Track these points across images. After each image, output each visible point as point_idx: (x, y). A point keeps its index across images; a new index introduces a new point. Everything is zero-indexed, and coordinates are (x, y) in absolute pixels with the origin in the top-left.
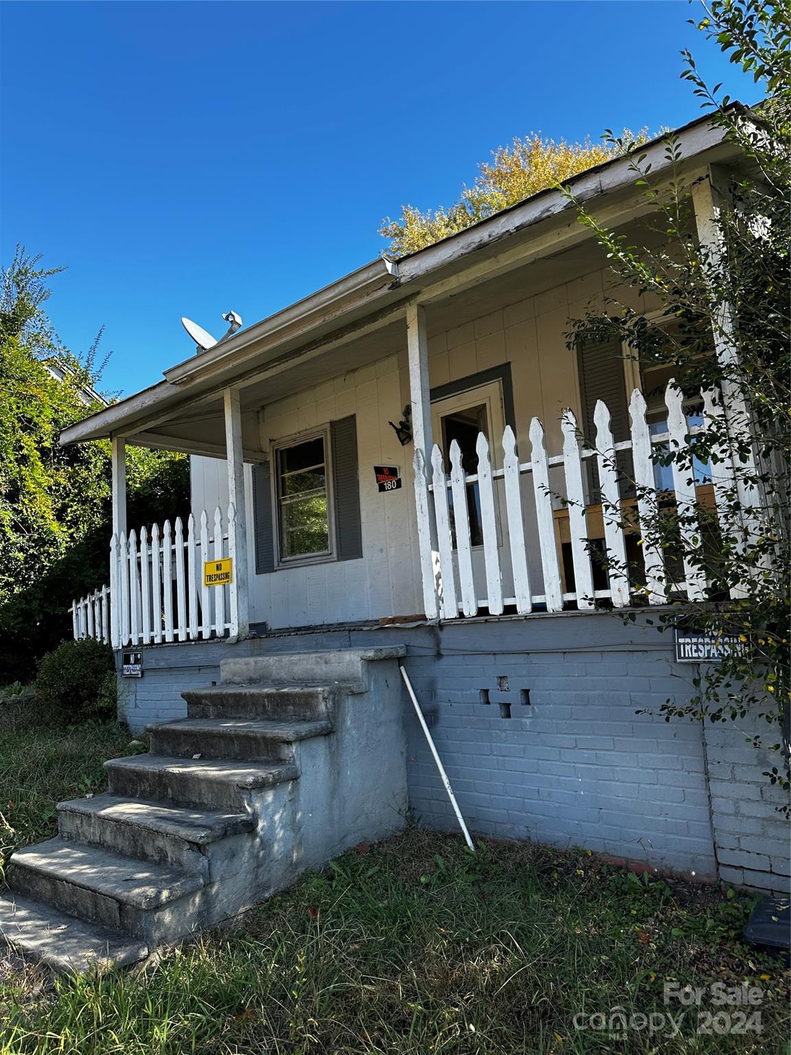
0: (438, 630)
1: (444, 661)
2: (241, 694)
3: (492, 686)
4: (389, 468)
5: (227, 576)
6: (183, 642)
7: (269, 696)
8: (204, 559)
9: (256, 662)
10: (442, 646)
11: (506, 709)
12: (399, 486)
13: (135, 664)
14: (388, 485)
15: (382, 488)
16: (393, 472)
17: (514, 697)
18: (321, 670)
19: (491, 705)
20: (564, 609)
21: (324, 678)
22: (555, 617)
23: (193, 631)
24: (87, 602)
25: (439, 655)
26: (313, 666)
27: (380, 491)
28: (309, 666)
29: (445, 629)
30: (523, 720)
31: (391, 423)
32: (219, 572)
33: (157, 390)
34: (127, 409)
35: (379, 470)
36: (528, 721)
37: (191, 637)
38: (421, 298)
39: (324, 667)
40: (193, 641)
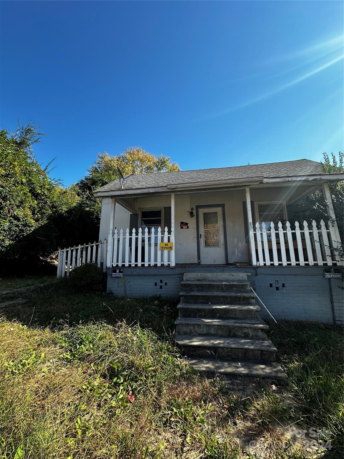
0: (256, 268)
1: (258, 277)
2: (212, 284)
3: (273, 282)
4: (185, 223)
5: (171, 248)
6: (147, 267)
7: (225, 285)
8: (159, 241)
9: (201, 275)
10: (258, 272)
11: (277, 289)
12: (188, 228)
13: (119, 273)
14: (184, 227)
15: (182, 228)
16: (187, 224)
17: (280, 286)
18: (231, 278)
19: (273, 287)
20: (296, 265)
21: (232, 280)
22: (294, 267)
23: (152, 263)
24: (69, 249)
25: (257, 275)
26: (227, 277)
27: (181, 228)
28: (225, 277)
29: (259, 268)
30: (283, 291)
31: (189, 211)
32: (166, 246)
33: (157, 188)
34: (139, 191)
35: (182, 223)
36: (284, 291)
37: (151, 265)
38: (251, 187)
39: (232, 277)
40: (152, 267)
